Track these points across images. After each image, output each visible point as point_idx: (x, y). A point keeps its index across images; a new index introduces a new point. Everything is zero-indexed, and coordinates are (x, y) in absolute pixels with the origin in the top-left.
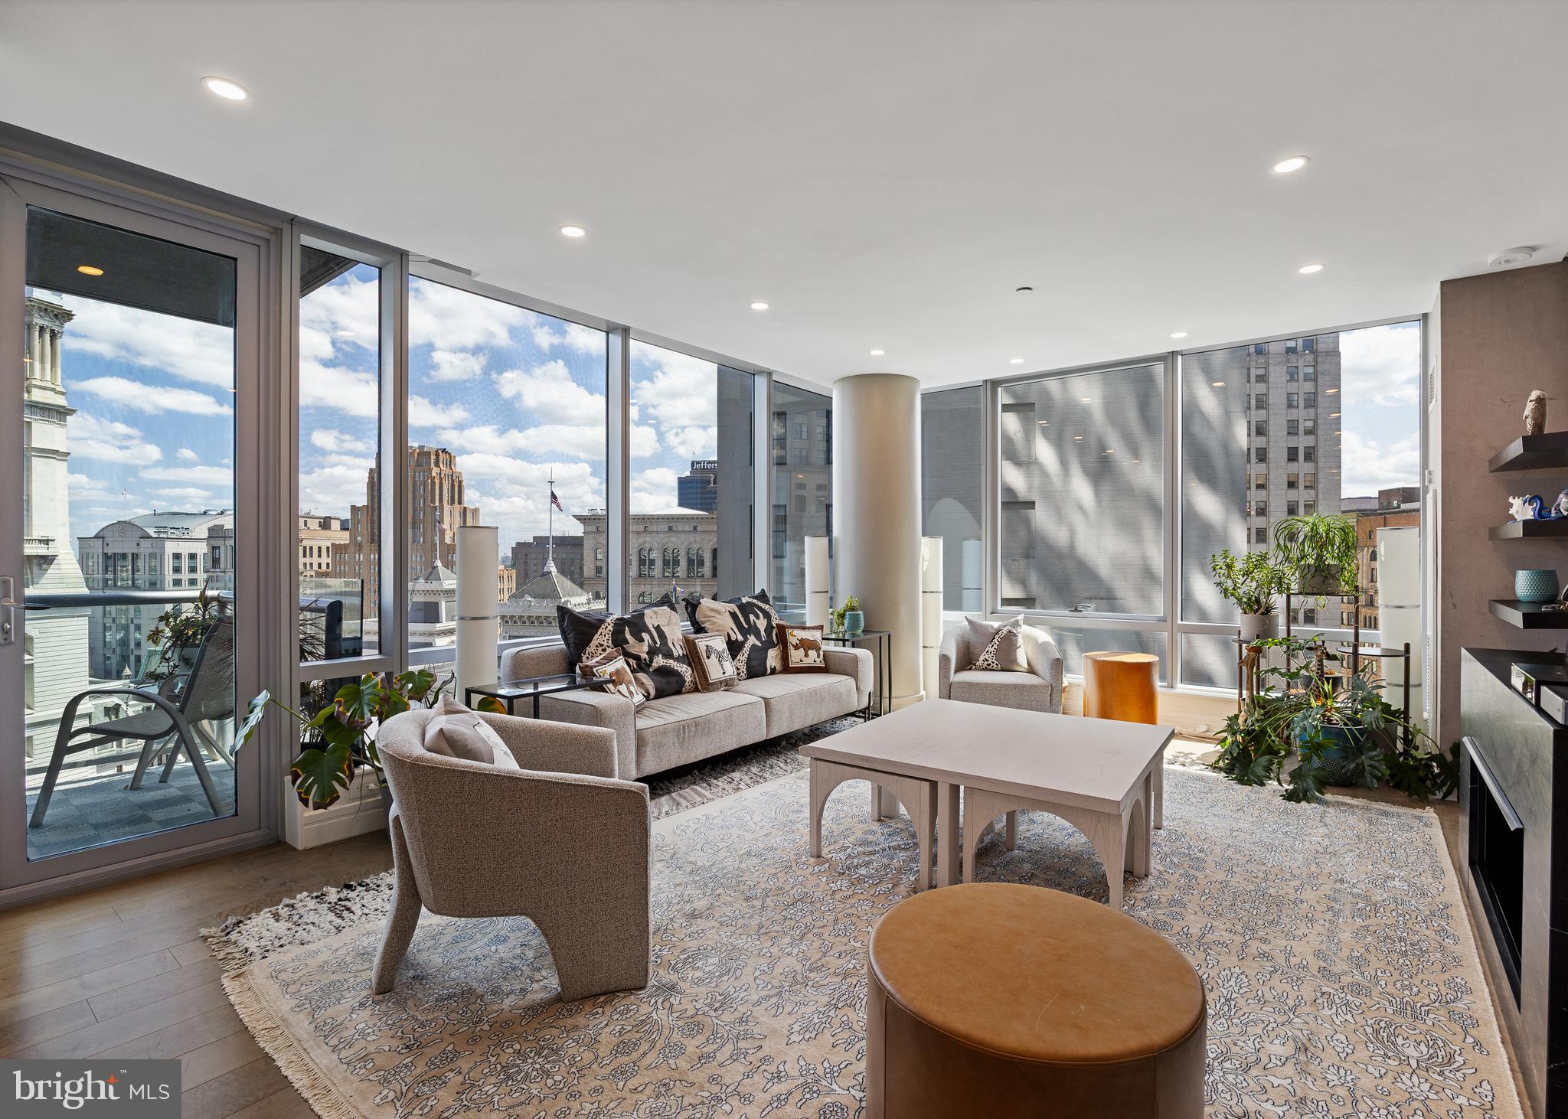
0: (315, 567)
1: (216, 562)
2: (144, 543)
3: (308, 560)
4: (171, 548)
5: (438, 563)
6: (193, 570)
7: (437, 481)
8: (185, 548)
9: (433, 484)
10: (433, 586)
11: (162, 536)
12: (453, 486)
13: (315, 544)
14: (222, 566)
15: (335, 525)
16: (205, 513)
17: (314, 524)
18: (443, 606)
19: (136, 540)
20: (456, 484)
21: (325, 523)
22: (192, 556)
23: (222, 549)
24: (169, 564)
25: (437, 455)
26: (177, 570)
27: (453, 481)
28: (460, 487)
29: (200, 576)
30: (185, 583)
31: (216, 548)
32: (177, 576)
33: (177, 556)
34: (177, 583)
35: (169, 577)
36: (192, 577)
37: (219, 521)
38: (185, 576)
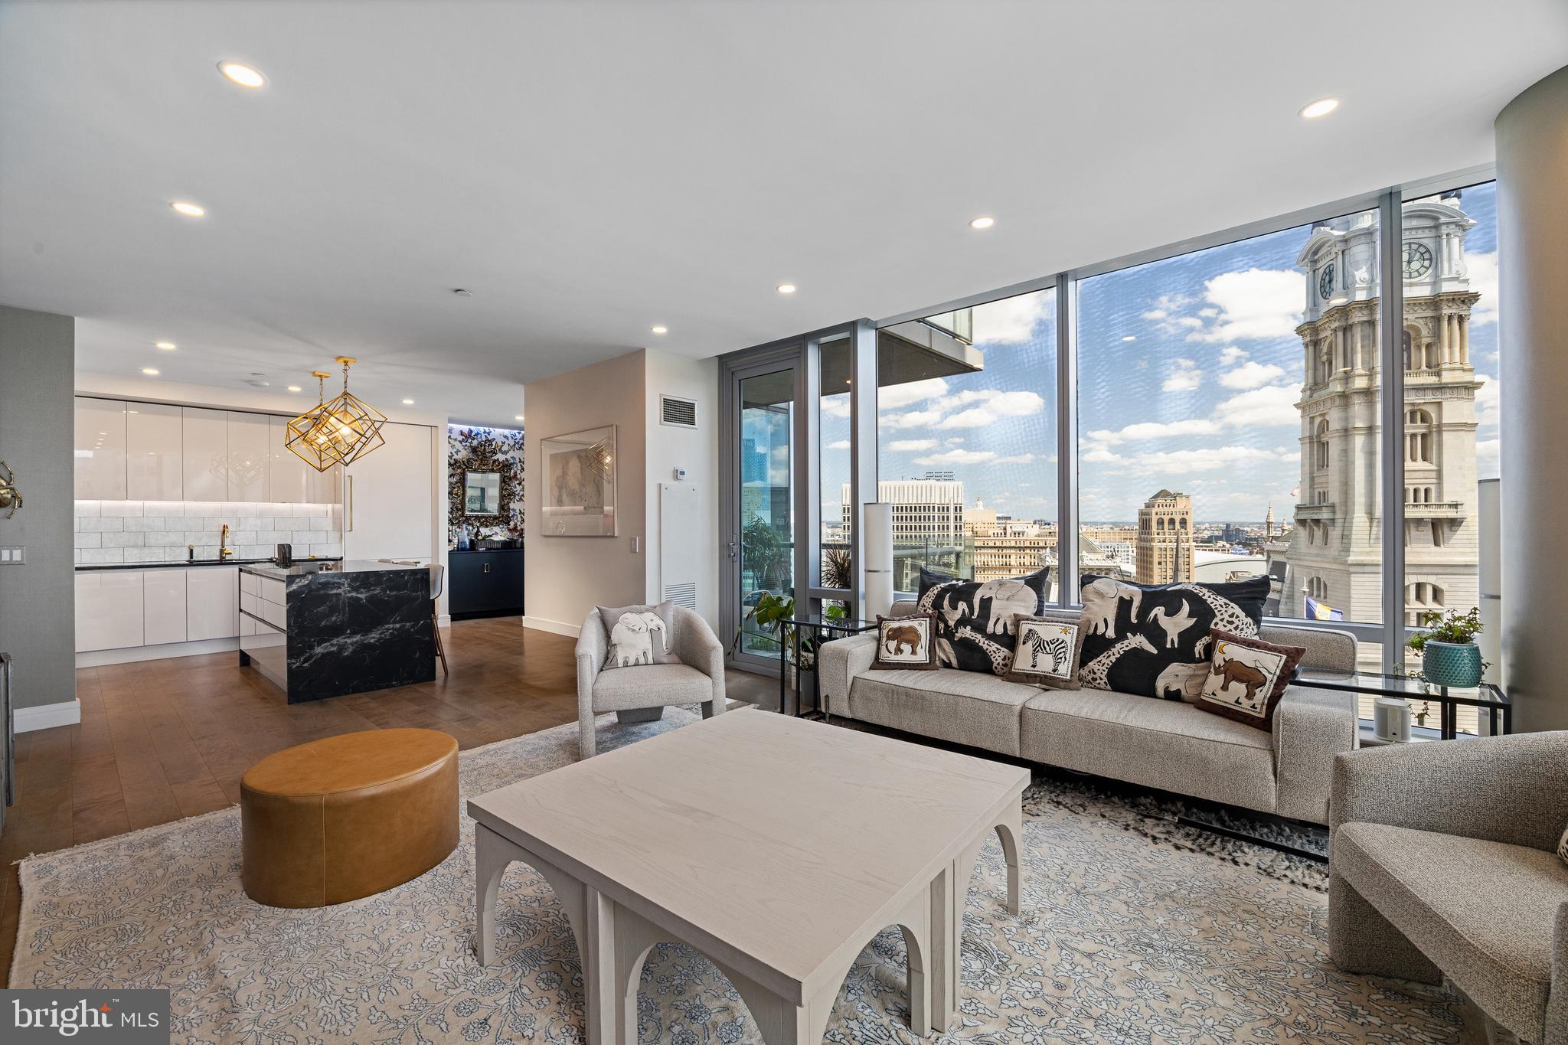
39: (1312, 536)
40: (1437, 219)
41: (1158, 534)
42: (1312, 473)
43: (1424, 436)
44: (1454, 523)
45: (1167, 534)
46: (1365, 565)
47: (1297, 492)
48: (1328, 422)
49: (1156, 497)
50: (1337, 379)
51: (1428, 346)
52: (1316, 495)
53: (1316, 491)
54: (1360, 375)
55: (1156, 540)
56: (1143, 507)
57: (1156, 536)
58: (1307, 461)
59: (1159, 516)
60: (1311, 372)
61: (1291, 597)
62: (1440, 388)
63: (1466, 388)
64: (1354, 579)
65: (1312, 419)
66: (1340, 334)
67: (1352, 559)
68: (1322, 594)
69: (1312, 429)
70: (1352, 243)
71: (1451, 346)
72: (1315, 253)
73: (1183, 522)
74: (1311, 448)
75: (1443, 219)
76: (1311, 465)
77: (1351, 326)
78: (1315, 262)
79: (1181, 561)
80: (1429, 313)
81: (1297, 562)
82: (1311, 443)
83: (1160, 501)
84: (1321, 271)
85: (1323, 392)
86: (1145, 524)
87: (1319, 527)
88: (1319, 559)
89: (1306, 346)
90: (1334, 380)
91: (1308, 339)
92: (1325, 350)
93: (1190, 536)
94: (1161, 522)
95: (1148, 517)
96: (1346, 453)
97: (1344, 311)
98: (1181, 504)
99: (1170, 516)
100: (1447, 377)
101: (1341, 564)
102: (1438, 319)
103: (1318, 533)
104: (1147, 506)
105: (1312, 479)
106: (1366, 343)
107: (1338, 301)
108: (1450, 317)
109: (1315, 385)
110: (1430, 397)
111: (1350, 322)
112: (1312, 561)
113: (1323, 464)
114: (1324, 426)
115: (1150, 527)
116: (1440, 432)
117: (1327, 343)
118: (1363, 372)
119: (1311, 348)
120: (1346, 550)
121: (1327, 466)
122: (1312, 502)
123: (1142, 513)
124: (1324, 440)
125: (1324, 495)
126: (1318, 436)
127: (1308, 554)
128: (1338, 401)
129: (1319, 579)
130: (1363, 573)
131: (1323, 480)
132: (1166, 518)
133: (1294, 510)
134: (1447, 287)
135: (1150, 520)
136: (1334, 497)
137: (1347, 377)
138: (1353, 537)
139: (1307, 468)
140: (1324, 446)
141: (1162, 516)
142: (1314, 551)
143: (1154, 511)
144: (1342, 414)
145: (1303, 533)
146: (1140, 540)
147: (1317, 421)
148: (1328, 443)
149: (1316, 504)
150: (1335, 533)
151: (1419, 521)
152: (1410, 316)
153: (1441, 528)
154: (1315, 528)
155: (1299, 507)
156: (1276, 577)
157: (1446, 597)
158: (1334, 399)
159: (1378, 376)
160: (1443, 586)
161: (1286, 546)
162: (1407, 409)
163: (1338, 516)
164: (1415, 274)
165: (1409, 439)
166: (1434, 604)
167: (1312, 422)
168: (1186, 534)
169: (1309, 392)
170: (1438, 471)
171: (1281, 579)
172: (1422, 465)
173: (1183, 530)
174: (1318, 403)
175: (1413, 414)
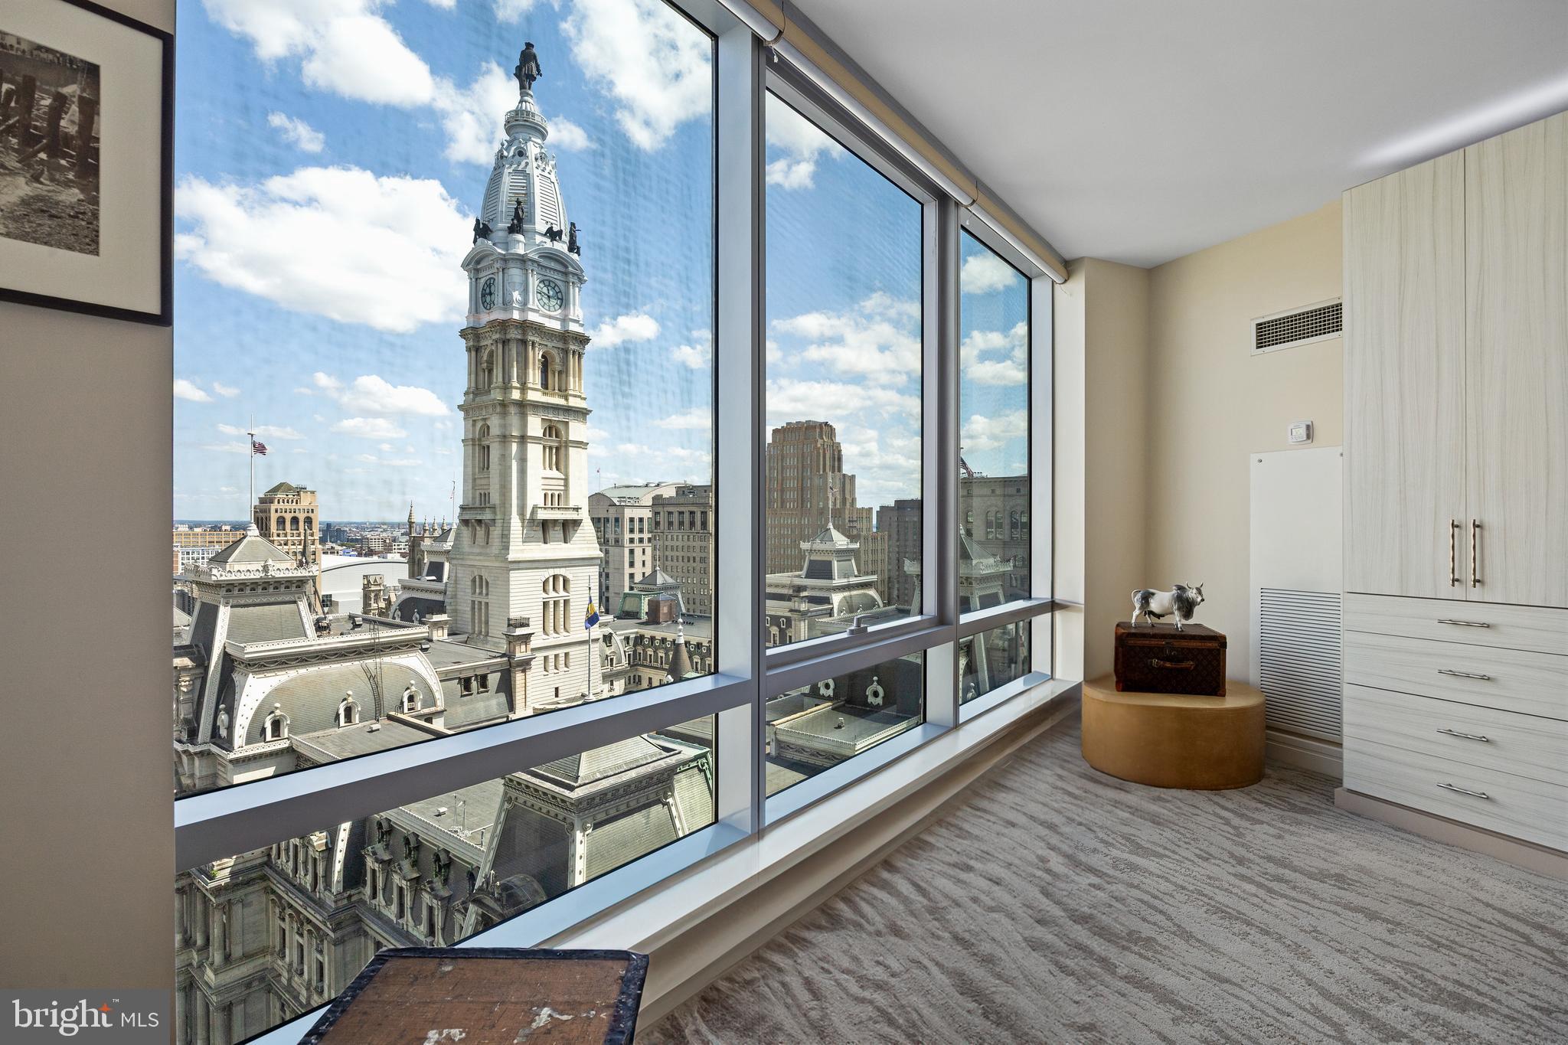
1: (657, 524)
2: (612, 510)
4: (628, 513)
5: (831, 526)
6: (641, 531)
7: (821, 451)
8: (637, 513)
9: (819, 453)
10: (827, 546)
11: (623, 504)
14: (662, 528)
16: (647, 486)
18: (835, 565)
19: (606, 507)
20: (836, 453)
22: (641, 520)
23: (662, 513)
24: (627, 525)
25: (821, 428)
26: (632, 531)
27: (833, 450)
29: (646, 536)
30: (636, 540)
31: (657, 514)
32: (632, 536)
33: (632, 520)
34: (632, 541)
35: (627, 536)
36: (641, 536)
37: (658, 492)
38: (636, 536)
39: (474, 536)
40: (566, 267)
41: (278, 535)
42: (474, 474)
43: (557, 448)
44: (577, 523)
45: (289, 535)
46: (519, 562)
48: (488, 427)
49: (275, 490)
50: (498, 387)
51: (560, 373)
52: (478, 496)
53: (478, 492)
54: (516, 388)
56: (257, 502)
57: (276, 538)
58: (470, 463)
59: (279, 514)
60: (473, 376)
61: (455, 596)
62: (568, 410)
63: (583, 413)
64: (513, 575)
65: (474, 421)
66: (500, 346)
67: (511, 557)
68: (484, 591)
69: (474, 432)
70: (511, 264)
71: (574, 377)
72: (478, 262)
73: (309, 521)
74: (474, 450)
75: (570, 269)
76: (473, 467)
77: (509, 340)
78: (477, 271)
80: (560, 345)
81: (460, 562)
82: (473, 445)
83: (280, 496)
84: (483, 281)
85: (484, 398)
86: (263, 521)
87: (481, 526)
88: (481, 558)
89: (469, 350)
90: (495, 388)
91: (472, 343)
92: (485, 358)
93: (315, 537)
94: (281, 521)
95: (264, 515)
96: (504, 458)
97: (504, 325)
98: (305, 501)
99: (293, 515)
100: (573, 402)
101: (502, 562)
102: (566, 352)
103: (481, 532)
104: (262, 501)
105: (474, 480)
106: (520, 359)
107: (497, 315)
108: (574, 352)
109: (477, 391)
110: (561, 418)
111: (508, 337)
112: (476, 560)
113: (485, 466)
114: (486, 430)
116: (567, 447)
117: (488, 351)
118: (518, 386)
119: (473, 353)
120: (506, 548)
121: (488, 469)
122: (474, 504)
123: (256, 510)
124: (485, 443)
125: (485, 497)
126: (480, 440)
127: (471, 554)
128: (498, 409)
129: (481, 577)
130: (519, 569)
131: (483, 482)
132: (288, 517)
133: (458, 510)
134: (573, 327)
135: (268, 519)
136: (495, 498)
137: (506, 387)
138: (511, 536)
139: (470, 469)
140: (485, 449)
141: (283, 514)
142: (477, 550)
143: (272, 507)
144: (502, 422)
145: (466, 532)
147: (479, 425)
148: (488, 447)
149: (477, 505)
150: (496, 532)
151: (555, 521)
152: (549, 344)
153: (568, 527)
154: (478, 528)
155: (462, 508)
156: (434, 578)
157: (572, 586)
158: (494, 406)
159: (529, 391)
160: (569, 576)
161: (448, 545)
162: (547, 425)
163: (498, 517)
164: (552, 309)
165: (547, 450)
166: (562, 593)
167: (474, 425)
168: (312, 535)
169: (471, 396)
170: (566, 480)
171: (440, 579)
172: (555, 473)
173: (308, 531)
174: (480, 408)
175: (551, 429)
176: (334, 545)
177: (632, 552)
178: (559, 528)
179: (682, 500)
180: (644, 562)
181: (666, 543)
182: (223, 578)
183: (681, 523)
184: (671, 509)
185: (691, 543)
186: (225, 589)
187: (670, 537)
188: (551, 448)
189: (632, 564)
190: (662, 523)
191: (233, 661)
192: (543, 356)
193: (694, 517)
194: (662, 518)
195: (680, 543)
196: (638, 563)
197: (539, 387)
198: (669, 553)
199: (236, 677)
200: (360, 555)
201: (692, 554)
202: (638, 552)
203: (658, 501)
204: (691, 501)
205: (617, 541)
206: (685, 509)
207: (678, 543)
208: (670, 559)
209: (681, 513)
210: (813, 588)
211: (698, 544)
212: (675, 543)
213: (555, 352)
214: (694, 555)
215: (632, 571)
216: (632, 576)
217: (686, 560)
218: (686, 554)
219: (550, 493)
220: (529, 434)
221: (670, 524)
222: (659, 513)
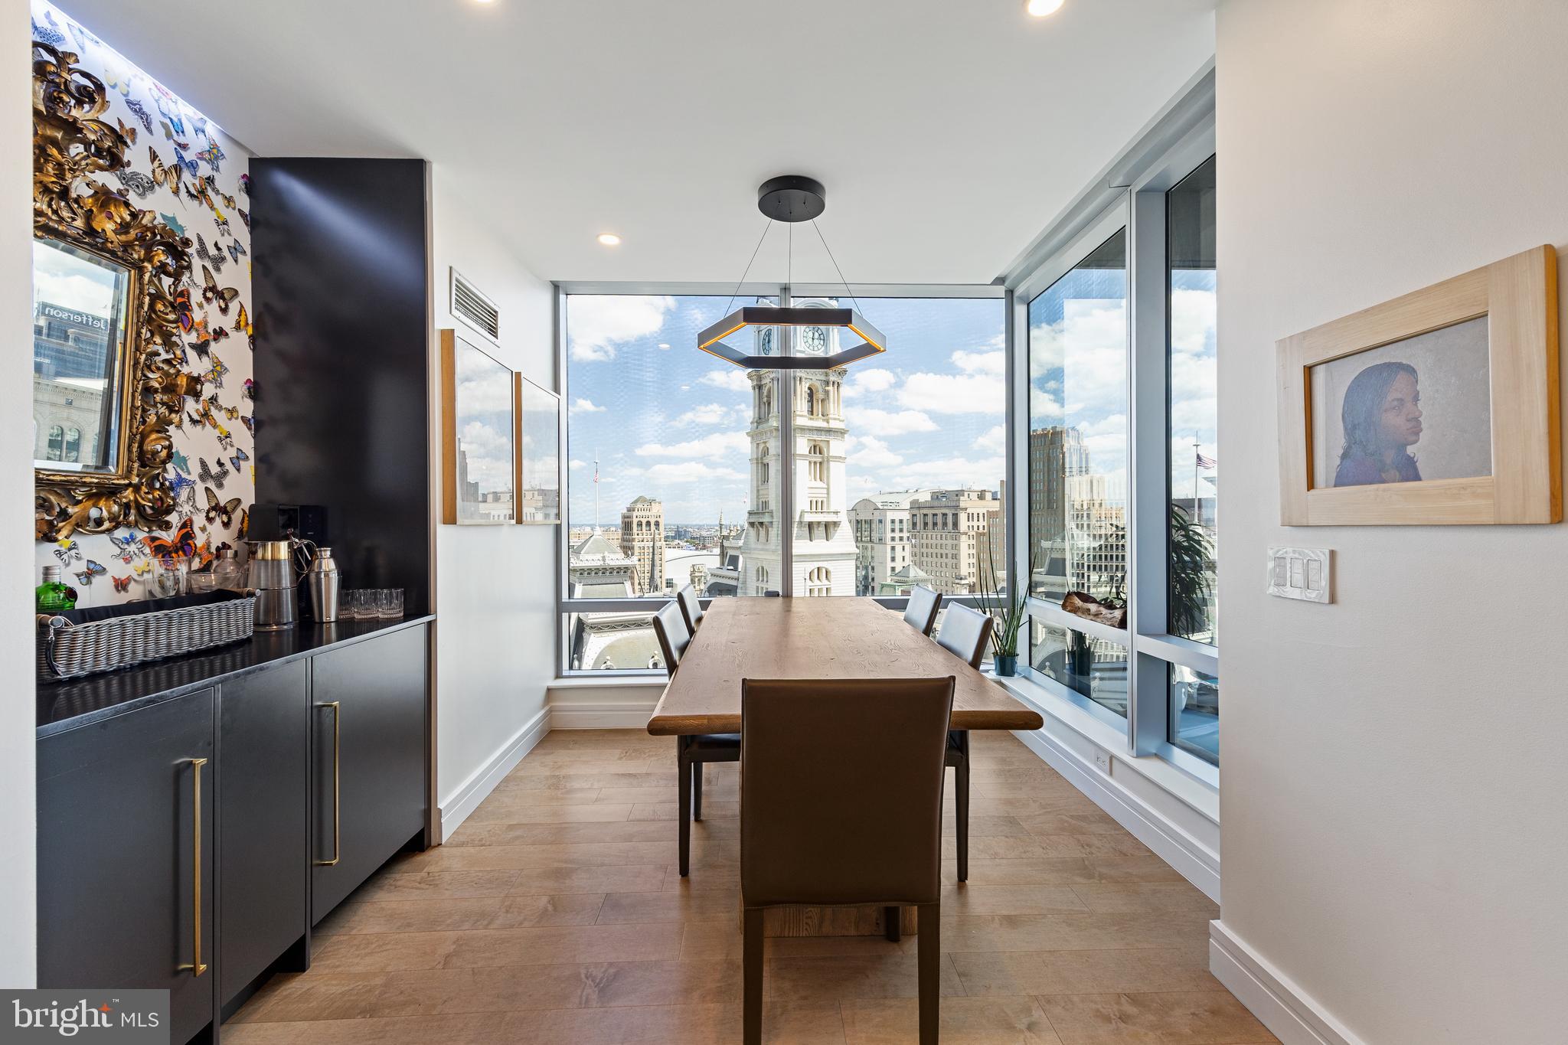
0: (976, 529)
1: (914, 525)
2: (877, 513)
3: (971, 523)
4: (890, 515)
6: (901, 530)
8: (897, 516)
11: (885, 507)
12: (1081, 458)
13: (975, 511)
14: (918, 528)
15: (988, 496)
16: (906, 492)
17: (974, 496)
19: (872, 511)
20: (1084, 456)
21: (981, 496)
22: (901, 521)
23: (918, 515)
24: (889, 526)
25: (1067, 433)
26: (893, 530)
27: (1081, 454)
28: (1087, 458)
29: (905, 535)
30: (897, 539)
31: (914, 515)
32: (893, 535)
33: (893, 521)
34: (893, 539)
35: (889, 535)
36: (901, 535)
37: (916, 497)
38: (897, 535)
39: (758, 535)
41: (638, 535)
42: (758, 486)
43: (820, 463)
44: (836, 524)
45: (645, 534)
47: (748, 501)
48: (768, 449)
49: (636, 502)
50: (774, 416)
51: (823, 400)
52: (761, 503)
53: (761, 501)
55: (637, 540)
56: (625, 511)
57: (636, 536)
58: (755, 478)
59: (638, 519)
60: (757, 409)
61: (745, 582)
62: (829, 431)
63: (842, 433)
65: (758, 444)
66: (776, 383)
68: (765, 579)
69: (757, 453)
71: (834, 403)
73: (657, 524)
74: (757, 467)
76: (757, 481)
79: (657, 557)
80: (823, 377)
81: (749, 556)
82: (757, 463)
83: (639, 506)
84: (763, 333)
85: (765, 425)
86: (627, 526)
87: (762, 527)
88: (763, 553)
89: (754, 388)
90: (772, 417)
91: (755, 383)
92: (765, 394)
93: (662, 536)
94: (640, 524)
95: (629, 520)
98: (656, 509)
99: (647, 519)
100: (833, 424)
101: (777, 555)
102: (828, 382)
103: (762, 532)
104: (629, 510)
105: (758, 491)
108: (833, 382)
109: (760, 419)
110: (823, 438)
112: (759, 554)
113: (765, 479)
114: (766, 452)
115: (631, 529)
116: (828, 461)
117: (766, 389)
119: (757, 390)
121: (768, 481)
122: (758, 509)
123: (624, 517)
124: (765, 461)
125: (766, 504)
126: (762, 458)
127: (755, 549)
128: (775, 433)
129: (763, 568)
131: (765, 492)
132: (644, 521)
133: (747, 515)
135: (631, 523)
136: (772, 505)
139: (755, 483)
140: (766, 466)
141: (641, 519)
142: (760, 547)
143: (635, 514)
144: (777, 443)
145: (752, 532)
146: (623, 540)
147: (761, 446)
148: (768, 464)
149: (762, 510)
150: (773, 532)
151: (819, 523)
152: (814, 378)
153: (829, 527)
154: (761, 529)
155: (750, 513)
156: (732, 568)
157: (832, 576)
158: (771, 432)
159: (798, 417)
160: (830, 569)
161: (741, 543)
162: (812, 443)
163: (774, 520)
164: (816, 349)
165: (813, 464)
166: (826, 582)
167: (757, 448)
168: (659, 534)
169: (755, 424)
170: (828, 489)
171: (736, 569)
172: (819, 484)
173: (657, 532)
174: (761, 433)
175: (816, 449)
176: (679, 542)
177: (893, 548)
178: (822, 529)
179: (936, 503)
180: (904, 557)
181: (922, 541)
182: (578, 565)
183: (935, 524)
184: (925, 511)
185: (944, 542)
186: (579, 573)
187: (925, 536)
188: (815, 463)
189: (893, 559)
190: (918, 524)
191: (583, 624)
192: (809, 388)
193: (946, 519)
194: (919, 520)
195: (934, 542)
196: (899, 559)
197: (806, 413)
198: (924, 550)
199: (585, 635)
200: (697, 549)
201: (944, 552)
202: (899, 548)
203: (915, 506)
204: (943, 504)
205: (880, 540)
206: (939, 512)
207: (932, 542)
208: (925, 555)
209: (935, 515)
210: (1053, 585)
211: (950, 542)
212: (929, 541)
213: (818, 384)
214: (947, 552)
215: (893, 565)
216: (893, 569)
217: (939, 556)
218: (939, 551)
219: (814, 500)
220: (797, 453)
221: (926, 524)
222: (916, 515)
